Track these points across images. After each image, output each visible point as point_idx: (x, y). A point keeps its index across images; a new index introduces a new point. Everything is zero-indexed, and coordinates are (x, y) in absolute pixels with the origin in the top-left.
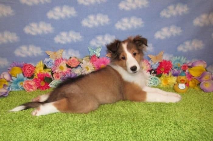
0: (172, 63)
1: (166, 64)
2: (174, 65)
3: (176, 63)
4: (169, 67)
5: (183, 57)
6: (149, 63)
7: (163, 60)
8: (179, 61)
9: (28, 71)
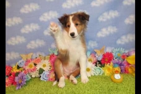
0: (114, 54)
1: (109, 55)
2: (115, 56)
3: (117, 54)
4: (111, 58)
5: (122, 49)
6: (95, 56)
7: (107, 52)
8: (119, 52)
9: (7, 71)
